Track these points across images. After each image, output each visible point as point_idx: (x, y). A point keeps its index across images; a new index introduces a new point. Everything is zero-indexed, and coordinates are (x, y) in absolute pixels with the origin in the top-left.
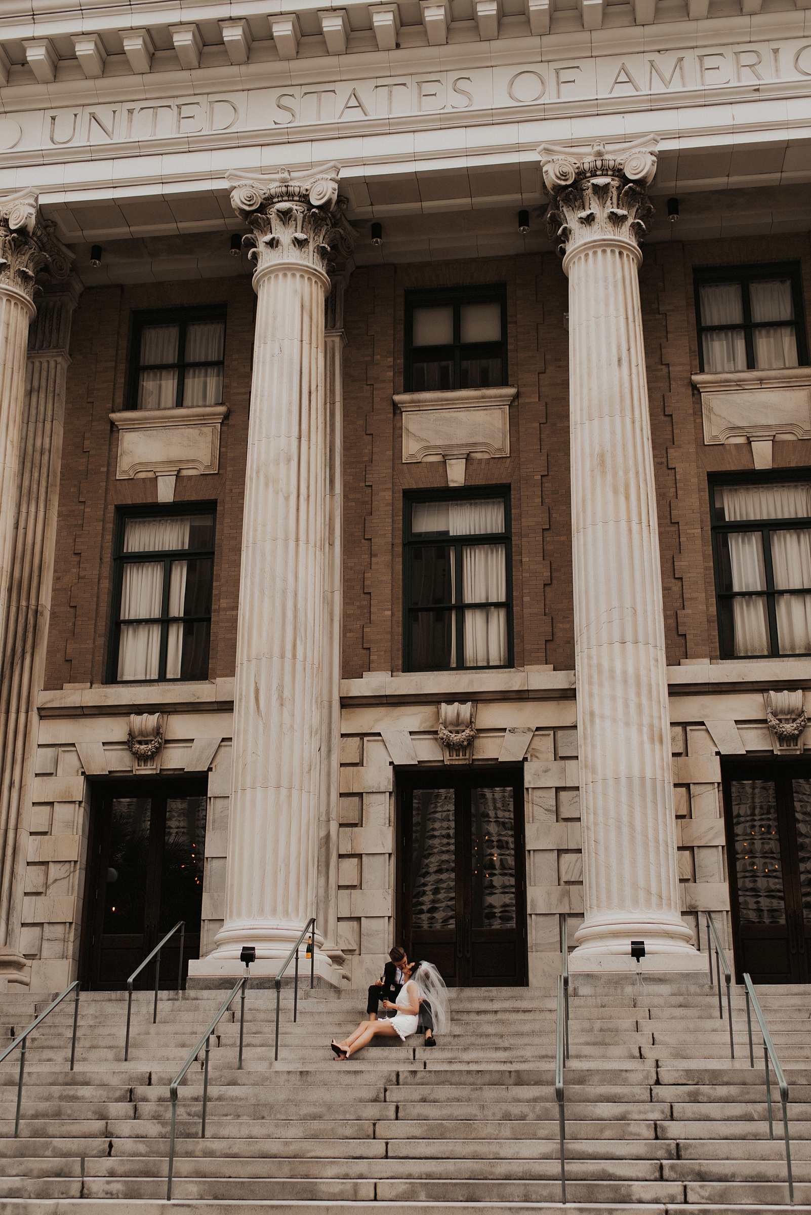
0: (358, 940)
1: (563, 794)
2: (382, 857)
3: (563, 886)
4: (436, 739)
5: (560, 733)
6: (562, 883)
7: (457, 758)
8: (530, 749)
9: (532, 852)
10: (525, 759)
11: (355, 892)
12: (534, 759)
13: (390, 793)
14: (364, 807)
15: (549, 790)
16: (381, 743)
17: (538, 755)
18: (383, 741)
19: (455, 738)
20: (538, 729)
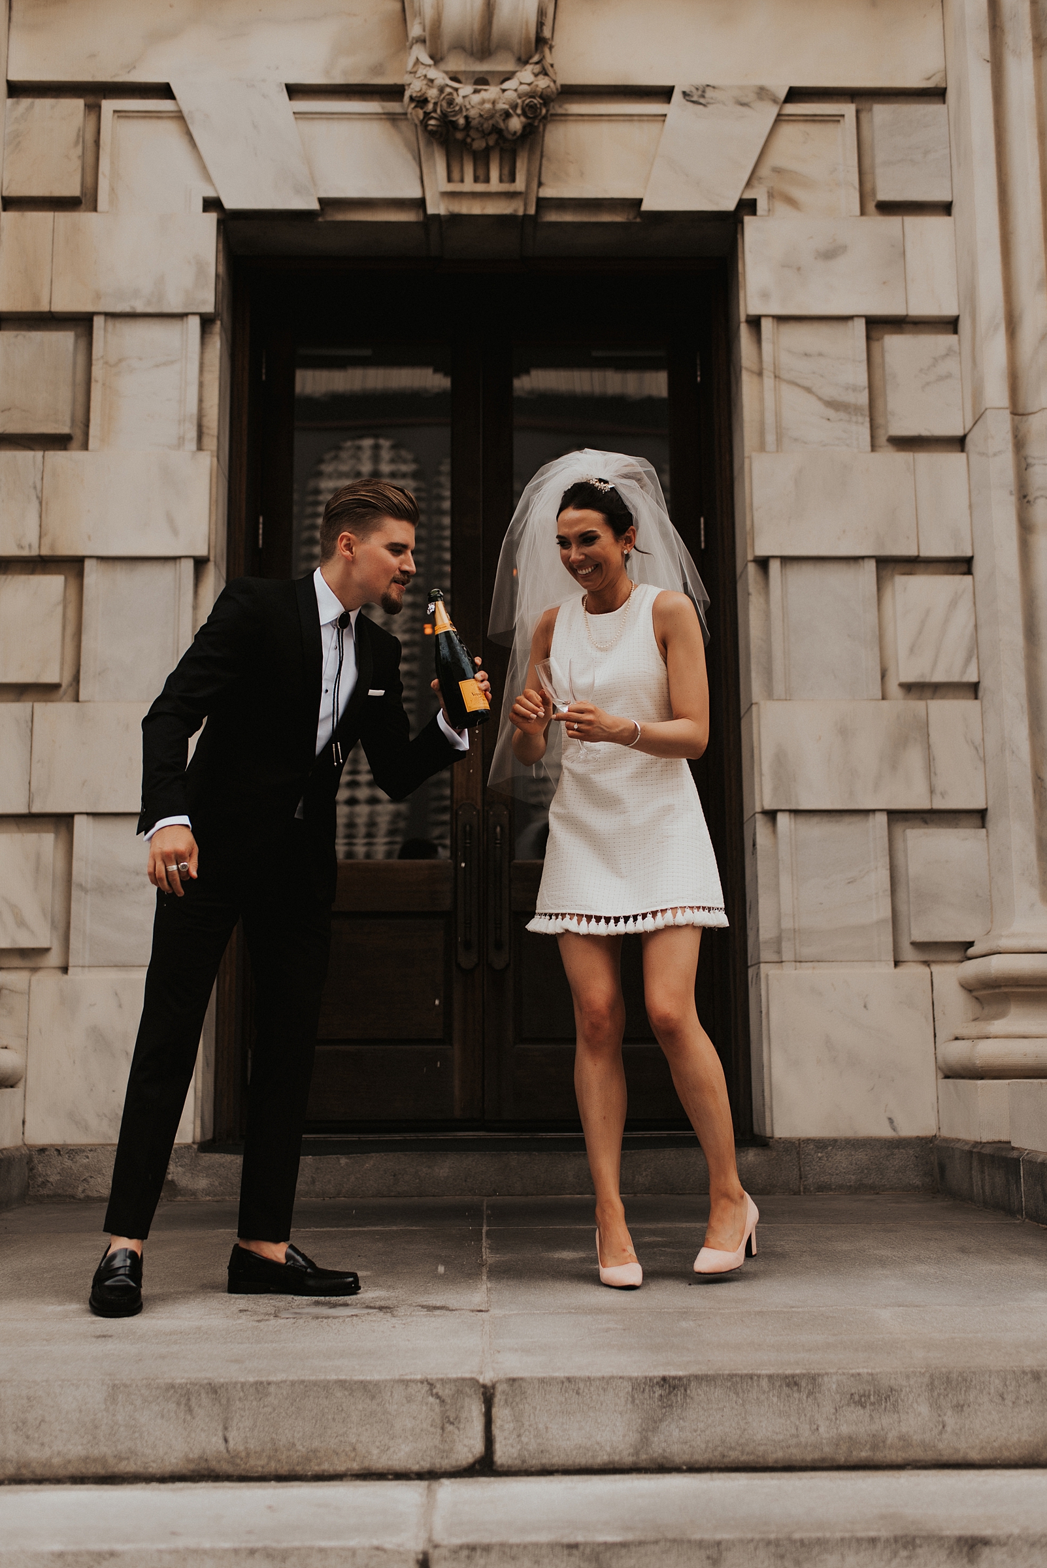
0: (59, 907)
1: (894, 344)
2: (167, 572)
3: (898, 703)
4: (392, 118)
5: (881, 112)
6: (893, 688)
7: (480, 187)
8: (764, 171)
9: (775, 566)
10: (748, 206)
11: (47, 712)
12: (781, 208)
13: (206, 321)
14: (97, 371)
15: (839, 328)
16: (170, 128)
17: (797, 193)
18: (179, 116)
19: (476, 98)
20: (795, 95)
